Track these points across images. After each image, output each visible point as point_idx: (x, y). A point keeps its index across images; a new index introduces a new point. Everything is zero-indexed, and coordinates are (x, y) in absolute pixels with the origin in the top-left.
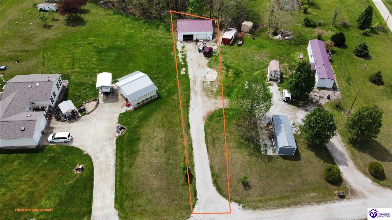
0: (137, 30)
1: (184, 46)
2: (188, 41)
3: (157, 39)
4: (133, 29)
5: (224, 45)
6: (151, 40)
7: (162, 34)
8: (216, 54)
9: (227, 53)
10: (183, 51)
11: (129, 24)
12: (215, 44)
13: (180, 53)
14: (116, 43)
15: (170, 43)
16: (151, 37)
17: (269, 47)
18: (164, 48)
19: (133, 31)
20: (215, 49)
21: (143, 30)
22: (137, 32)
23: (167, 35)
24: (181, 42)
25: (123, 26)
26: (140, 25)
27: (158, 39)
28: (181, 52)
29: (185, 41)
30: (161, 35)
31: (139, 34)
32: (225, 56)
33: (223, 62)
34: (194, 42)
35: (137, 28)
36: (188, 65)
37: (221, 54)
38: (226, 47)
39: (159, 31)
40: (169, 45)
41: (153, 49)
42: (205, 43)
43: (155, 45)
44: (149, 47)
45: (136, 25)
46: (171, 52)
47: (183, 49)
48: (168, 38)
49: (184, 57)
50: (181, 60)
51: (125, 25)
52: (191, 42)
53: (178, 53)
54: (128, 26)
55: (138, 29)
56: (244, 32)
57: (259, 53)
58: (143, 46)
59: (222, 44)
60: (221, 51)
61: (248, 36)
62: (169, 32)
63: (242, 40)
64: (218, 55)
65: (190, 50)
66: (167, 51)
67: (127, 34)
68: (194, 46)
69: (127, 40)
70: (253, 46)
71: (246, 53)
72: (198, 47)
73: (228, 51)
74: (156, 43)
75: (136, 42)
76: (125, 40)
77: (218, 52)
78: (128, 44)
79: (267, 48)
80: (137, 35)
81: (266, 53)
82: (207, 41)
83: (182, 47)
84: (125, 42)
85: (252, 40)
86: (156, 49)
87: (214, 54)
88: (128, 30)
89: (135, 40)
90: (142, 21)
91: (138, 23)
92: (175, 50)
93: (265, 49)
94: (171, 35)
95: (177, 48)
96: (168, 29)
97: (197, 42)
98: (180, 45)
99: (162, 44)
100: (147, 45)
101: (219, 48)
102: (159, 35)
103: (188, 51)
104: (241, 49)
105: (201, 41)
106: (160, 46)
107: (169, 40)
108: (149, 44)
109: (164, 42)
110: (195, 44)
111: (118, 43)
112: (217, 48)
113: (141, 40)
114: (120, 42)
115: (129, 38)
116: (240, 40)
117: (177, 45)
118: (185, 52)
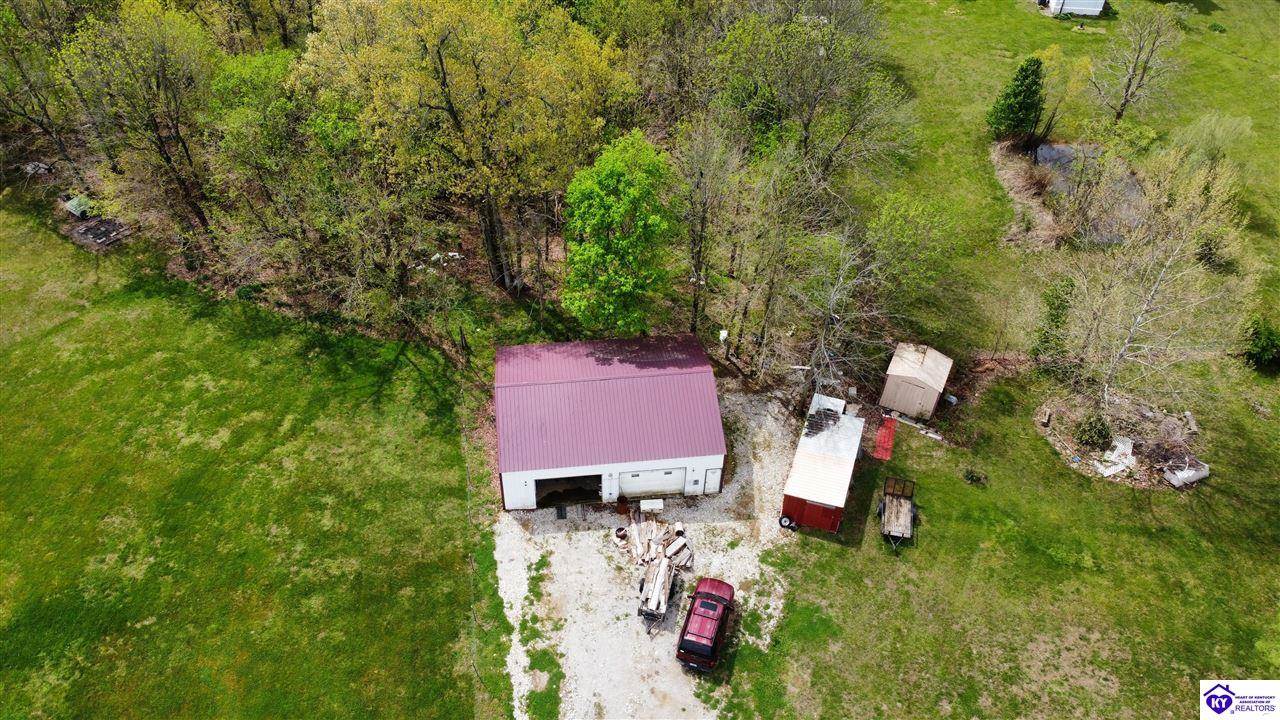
0: (253, 423)
1: (543, 563)
2: (573, 512)
3: (368, 506)
4: (222, 419)
5: (795, 537)
6: (327, 522)
7: (402, 457)
8: (759, 637)
9: (828, 628)
10: (535, 619)
11: (207, 376)
12: (741, 527)
13: (516, 637)
14: (91, 566)
15: (451, 538)
16: (331, 489)
17: (1088, 562)
18: (408, 591)
19: (224, 435)
20: (746, 586)
21: (286, 425)
22: (246, 448)
23: (432, 458)
24: (525, 519)
25: (168, 396)
26: (276, 378)
27: (378, 506)
28: (524, 625)
29: (550, 513)
30: (398, 468)
31: (257, 460)
32: (820, 654)
34: (606, 514)
35: (249, 409)
37: (794, 636)
38: (813, 557)
39: (387, 431)
40: (445, 565)
41: (331, 614)
42: (680, 534)
43: (353, 564)
44: (308, 590)
45: (252, 378)
46: (454, 636)
47: (539, 595)
48: (442, 490)
49: (543, 678)
51: (178, 383)
52: (592, 516)
53: (504, 639)
54: (200, 391)
55: (257, 415)
56: (902, 415)
57: (1038, 622)
58: (270, 588)
59: (783, 526)
60: (790, 605)
61: (930, 453)
62: (451, 434)
63: (909, 498)
64: (776, 642)
65: (585, 600)
66: (429, 632)
67: (177, 469)
68: (610, 558)
69: (170, 531)
70: (982, 546)
71: (955, 627)
72: (632, 568)
73: (831, 601)
74: (361, 548)
75: (223, 548)
76: (157, 524)
77: (770, 617)
78: (168, 571)
79: (1078, 567)
80: (241, 474)
81: (1089, 629)
82: (686, 513)
83: (533, 578)
84: (153, 552)
85: (967, 486)
86: (354, 608)
87: (747, 642)
88: (189, 431)
89: (222, 522)
90: (292, 342)
91: (267, 363)
92: (484, 616)
93: (1069, 586)
94: (458, 460)
95: (496, 591)
96: (444, 409)
97: (624, 516)
98: (515, 554)
99: (396, 554)
100: (297, 573)
101: (769, 570)
102: (385, 468)
103: (571, 611)
104: (914, 575)
105: (651, 516)
106: (383, 572)
107: (446, 508)
108: (308, 566)
109: (412, 535)
110: (617, 540)
111: (103, 561)
112: (758, 577)
113: (262, 519)
114: (122, 546)
115: (189, 504)
116: (898, 497)
117: (497, 555)
118: (549, 625)
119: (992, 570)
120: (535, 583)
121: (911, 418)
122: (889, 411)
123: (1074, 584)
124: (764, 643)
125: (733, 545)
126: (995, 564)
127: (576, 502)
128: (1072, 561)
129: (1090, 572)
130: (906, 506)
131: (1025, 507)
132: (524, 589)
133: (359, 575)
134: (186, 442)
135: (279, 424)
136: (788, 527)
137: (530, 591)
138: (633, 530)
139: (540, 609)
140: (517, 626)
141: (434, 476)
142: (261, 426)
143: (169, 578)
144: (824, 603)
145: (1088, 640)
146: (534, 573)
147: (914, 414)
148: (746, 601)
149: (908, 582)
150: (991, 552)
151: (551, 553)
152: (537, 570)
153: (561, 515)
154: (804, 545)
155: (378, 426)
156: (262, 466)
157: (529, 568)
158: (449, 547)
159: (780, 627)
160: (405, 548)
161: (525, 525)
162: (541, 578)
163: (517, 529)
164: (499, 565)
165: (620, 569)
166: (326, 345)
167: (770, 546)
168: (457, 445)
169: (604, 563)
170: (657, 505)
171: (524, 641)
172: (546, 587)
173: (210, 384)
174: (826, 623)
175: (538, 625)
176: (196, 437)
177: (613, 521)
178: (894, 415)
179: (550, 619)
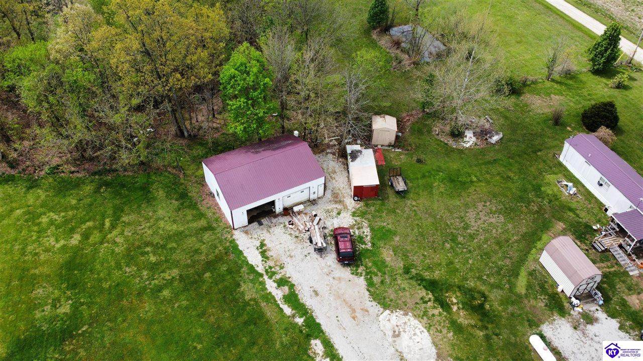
0: (89, 228)
1: (262, 245)
2: (265, 221)
3: (169, 246)
4: (72, 231)
5: (362, 204)
6: (153, 259)
7: (174, 221)
8: (366, 244)
9: (391, 233)
10: (270, 268)
11: (52, 214)
12: (339, 206)
13: (266, 277)
14: (38, 315)
15: (216, 247)
16: (147, 244)
17: (474, 178)
18: (208, 275)
19: (76, 239)
20: (352, 228)
21: (107, 224)
22: (92, 240)
23: (189, 217)
24: (245, 230)
25: (35, 228)
26: (90, 205)
27: (174, 245)
28: (267, 271)
29: (255, 224)
30: (175, 227)
31: (102, 243)
32: (392, 243)
33: (407, 271)
34: (280, 218)
35: (84, 222)
36: (318, 321)
37: (379, 240)
38: (373, 209)
39: (161, 212)
40: (219, 259)
41: (176, 296)
42: (316, 215)
43: (175, 272)
44: (160, 289)
45: (77, 209)
46: (239, 285)
47: (267, 258)
48: (201, 229)
49: (286, 289)
50: (288, 310)
51: (37, 221)
52: (274, 220)
53: (261, 279)
54: (52, 222)
55: (89, 224)
56: (382, 146)
57: (466, 205)
58: (140, 294)
59: (355, 200)
60: (372, 230)
61: (399, 158)
62: (193, 206)
63: (400, 175)
64: (373, 244)
65: (288, 253)
66: (226, 288)
67: (61, 259)
68: (291, 234)
69: (73, 286)
70: (434, 185)
71: (438, 217)
72: (302, 235)
73: (387, 222)
74: (176, 264)
75: (106, 285)
76: (64, 286)
77: (367, 236)
78: (82, 304)
79: (472, 182)
80: (96, 251)
81: (485, 202)
82: (315, 207)
83: (261, 252)
84: (69, 298)
85: (418, 165)
86: (185, 289)
87: (362, 248)
88: (57, 241)
89: (99, 274)
90: (89, 187)
91: (81, 200)
92: (248, 274)
93: (471, 190)
94: (201, 215)
95: (247, 262)
96: (183, 196)
97: (288, 216)
98: (248, 245)
99: (194, 262)
100: (150, 284)
101: (357, 218)
102: (168, 228)
103: (284, 259)
104: (414, 203)
105: (299, 213)
106: (192, 271)
107: (207, 236)
108: (154, 279)
109: (197, 251)
110: (291, 226)
111: (43, 311)
112: (354, 222)
113: (119, 267)
114: (50, 301)
115: (76, 272)
116: (396, 176)
117: (241, 248)
118: (278, 268)
119: (442, 192)
120: (263, 254)
121: (386, 146)
122: (376, 146)
123: (473, 188)
124: (369, 246)
125: (339, 214)
126: (442, 190)
127: (264, 217)
128: (469, 180)
129: (477, 182)
130: (400, 179)
131: (443, 166)
132: (260, 257)
133: (181, 276)
134: (58, 246)
135: (103, 224)
136: (358, 200)
137: (263, 257)
138: (295, 220)
139: (271, 263)
140: (264, 273)
141: (195, 225)
142: (95, 228)
143: (85, 307)
144: (385, 224)
145: (486, 206)
146: (260, 250)
147: (387, 144)
148: (354, 233)
149: (413, 206)
150: (439, 187)
151: (264, 240)
152: (261, 248)
153: (261, 224)
154: (367, 205)
155: (155, 211)
156: (105, 245)
157: (257, 248)
158: (217, 251)
159: (372, 238)
160: (196, 257)
161: (246, 232)
162: (265, 251)
163: (244, 235)
164: (243, 252)
165: (297, 237)
166: (107, 184)
167: (354, 210)
168: (198, 209)
169: (289, 237)
170: (301, 207)
171: (270, 278)
172: (269, 254)
173: (56, 217)
174: (389, 231)
175: (273, 269)
176: (62, 242)
177: (285, 220)
178: (379, 147)
179: (276, 265)
